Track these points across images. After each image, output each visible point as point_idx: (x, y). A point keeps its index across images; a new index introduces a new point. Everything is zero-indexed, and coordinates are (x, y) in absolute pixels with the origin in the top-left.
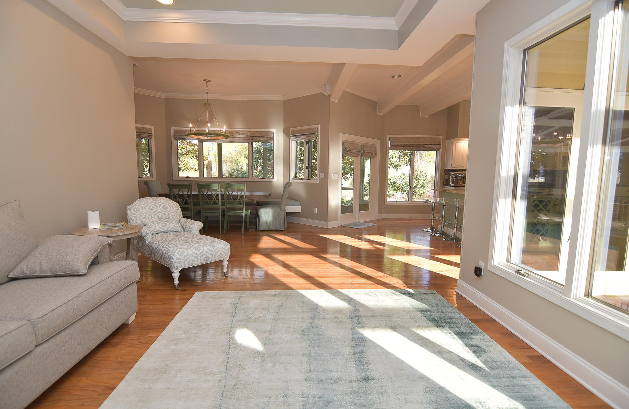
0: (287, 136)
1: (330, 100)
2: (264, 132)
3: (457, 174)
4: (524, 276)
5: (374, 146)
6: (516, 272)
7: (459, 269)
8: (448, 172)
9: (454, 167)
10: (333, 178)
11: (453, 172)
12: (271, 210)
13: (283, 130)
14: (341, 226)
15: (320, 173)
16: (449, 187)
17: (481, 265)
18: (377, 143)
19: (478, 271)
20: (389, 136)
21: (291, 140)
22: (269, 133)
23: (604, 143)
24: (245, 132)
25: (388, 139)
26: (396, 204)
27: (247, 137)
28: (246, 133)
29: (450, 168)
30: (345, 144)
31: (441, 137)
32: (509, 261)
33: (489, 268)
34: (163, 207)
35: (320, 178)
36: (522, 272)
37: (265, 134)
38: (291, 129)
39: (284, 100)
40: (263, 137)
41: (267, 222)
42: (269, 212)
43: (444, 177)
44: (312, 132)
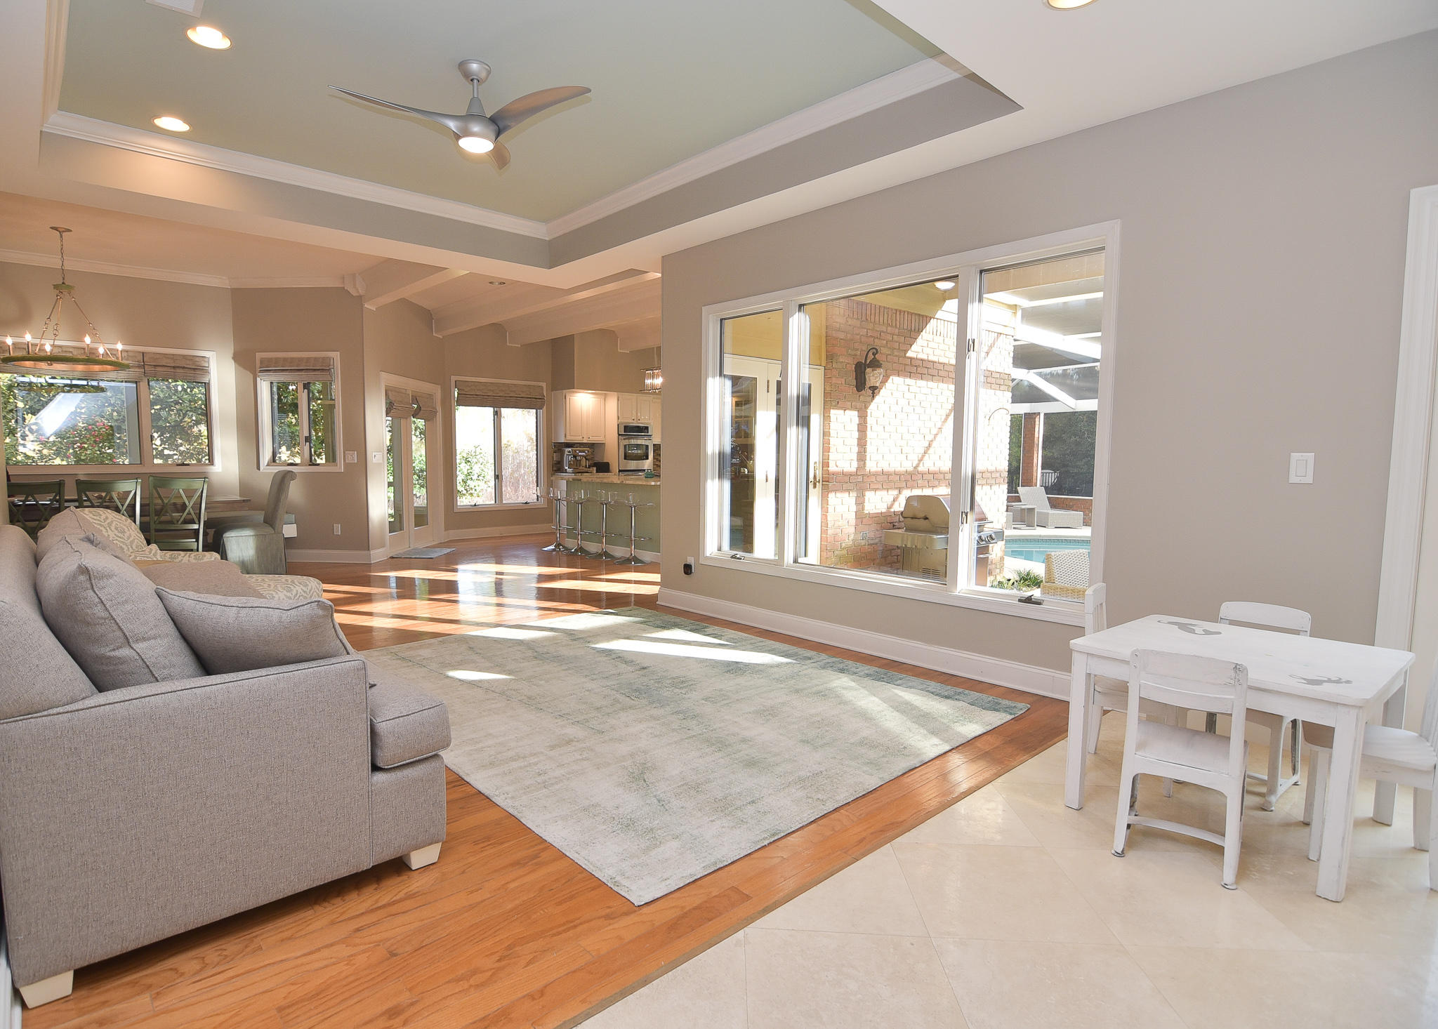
0: (245, 368)
1: (362, 306)
2: (184, 357)
3: (575, 451)
4: (741, 559)
5: (430, 396)
6: (732, 557)
7: (660, 575)
8: (559, 448)
9: (571, 438)
10: (375, 460)
11: (569, 447)
12: (252, 534)
13: (232, 356)
14: (392, 558)
15: (344, 453)
16: (564, 474)
17: (691, 560)
18: (437, 391)
19: (688, 569)
20: (454, 378)
21: (258, 379)
22: (197, 359)
23: (798, 424)
24: (130, 354)
25: (453, 384)
26: (475, 509)
27: (139, 367)
28: (135, 357)
29: (562, 440)
30: (390, 393)
31: (544, 385)
32: (720, 549)
33: (702, 561)
34: (116, 529)
35: (344, 460)
36: (738, 556)
37: (188, 362)
38: (259, 356)
39: (233, 287)
40: (184, 368)
41: (246, 559)
42: (247, 538)
43: (553, 457)
44: (321, 366)
